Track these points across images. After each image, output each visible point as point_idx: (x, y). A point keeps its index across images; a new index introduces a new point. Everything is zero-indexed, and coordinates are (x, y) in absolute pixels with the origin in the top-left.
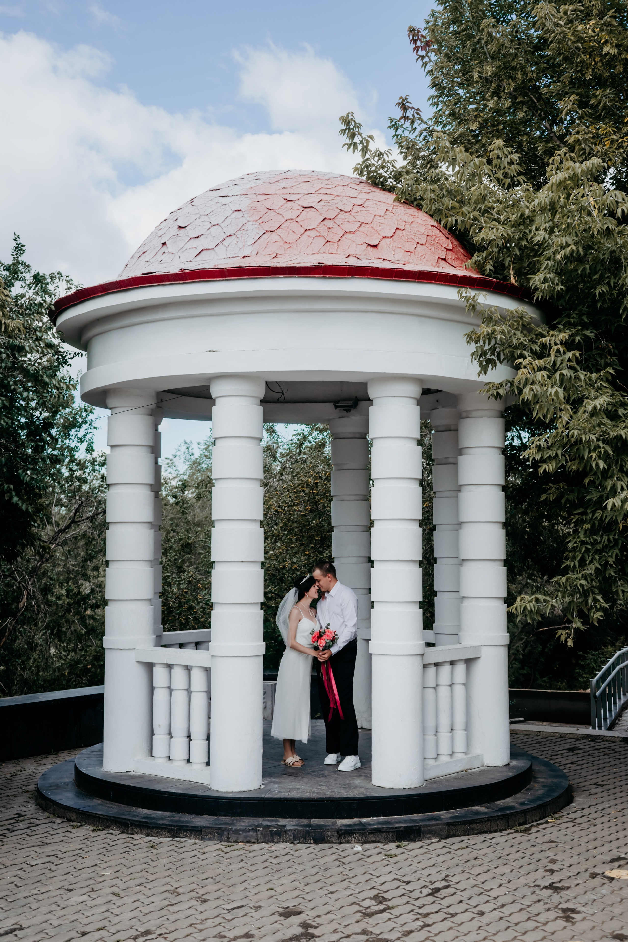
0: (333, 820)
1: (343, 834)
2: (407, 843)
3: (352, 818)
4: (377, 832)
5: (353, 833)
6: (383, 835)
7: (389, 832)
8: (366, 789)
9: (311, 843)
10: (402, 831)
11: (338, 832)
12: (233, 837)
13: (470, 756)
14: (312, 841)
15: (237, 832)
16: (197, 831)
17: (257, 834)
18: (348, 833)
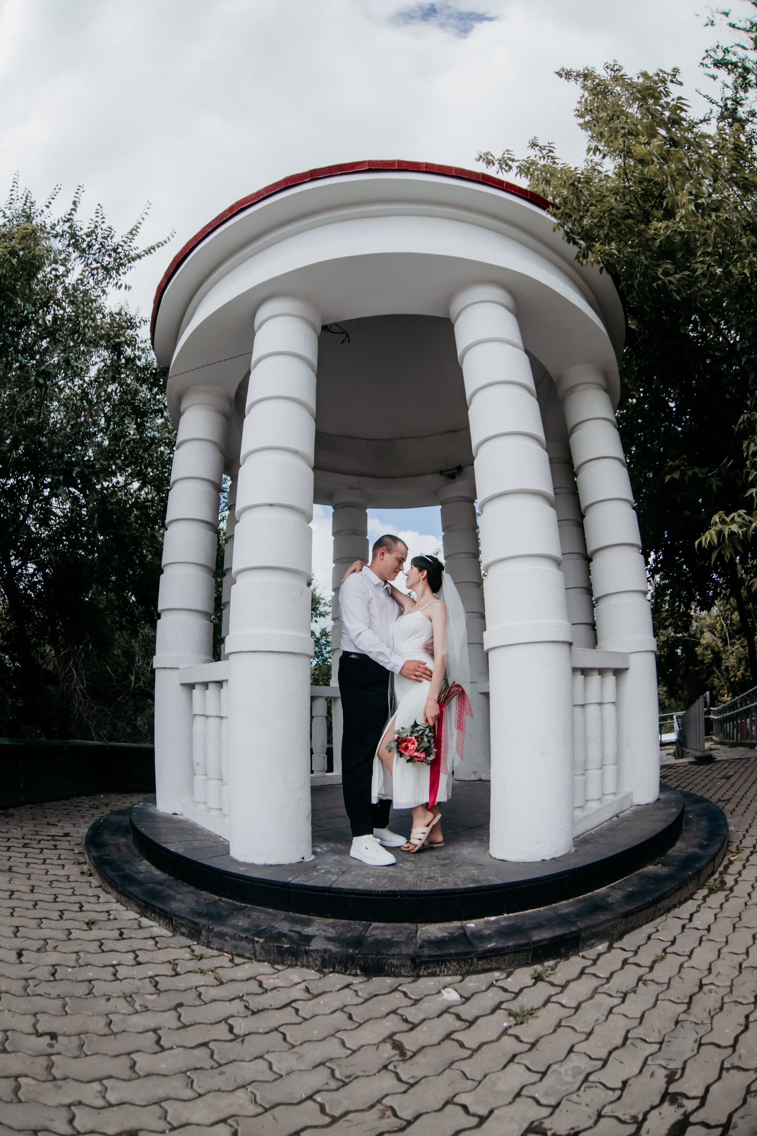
0: (412, 926)
1: (422, 963)
2: (551, 963)
3: (450, 920)
4: (496, 956)
5: (444, 962)
6: (507, 958)
7: (519, 952)
8: (479, 866)
9: (356, 975)
10: (544, 945)
11: (413, 960)
12: (216, 942)
13: (620, 796)
14: (359, 972)
15: (221, 936)
16: (166, 917)
17: (253, 946)
18: (434, 962)
